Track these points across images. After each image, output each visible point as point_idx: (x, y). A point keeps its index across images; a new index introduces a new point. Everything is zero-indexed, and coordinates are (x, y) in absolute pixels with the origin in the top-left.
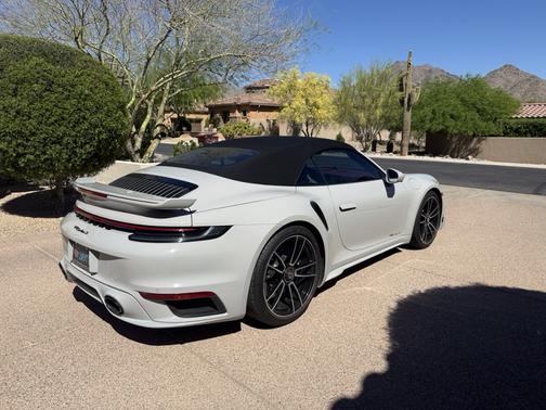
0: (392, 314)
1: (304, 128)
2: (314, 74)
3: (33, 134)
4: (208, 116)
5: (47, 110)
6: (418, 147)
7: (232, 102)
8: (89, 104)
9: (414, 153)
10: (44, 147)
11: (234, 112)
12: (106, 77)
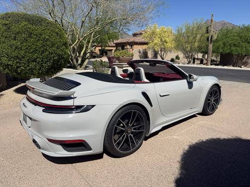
0: (184, 153)
1: (160, 52)
2: (164, 27)
3: (23, 57)
4: (115, 48)
5: (29, 46)
6: (216, 61)
7: (126, 41)
8: (48, 43)
9: (214, 64)
10: (28, 63)
11: (127, 46)
12: (57, 30)
